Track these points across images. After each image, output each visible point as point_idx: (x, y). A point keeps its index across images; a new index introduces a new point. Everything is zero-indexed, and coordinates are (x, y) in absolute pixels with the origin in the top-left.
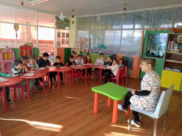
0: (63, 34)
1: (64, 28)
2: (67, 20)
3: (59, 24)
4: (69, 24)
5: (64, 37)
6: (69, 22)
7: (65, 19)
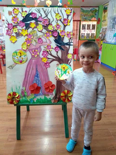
0: (89, 26)
1: (90, 19)
2: (94, 10)
3: (84, 16)
4: (96, 15)
5: (90, 29)
6: (97, 12)
7: (92, 9)
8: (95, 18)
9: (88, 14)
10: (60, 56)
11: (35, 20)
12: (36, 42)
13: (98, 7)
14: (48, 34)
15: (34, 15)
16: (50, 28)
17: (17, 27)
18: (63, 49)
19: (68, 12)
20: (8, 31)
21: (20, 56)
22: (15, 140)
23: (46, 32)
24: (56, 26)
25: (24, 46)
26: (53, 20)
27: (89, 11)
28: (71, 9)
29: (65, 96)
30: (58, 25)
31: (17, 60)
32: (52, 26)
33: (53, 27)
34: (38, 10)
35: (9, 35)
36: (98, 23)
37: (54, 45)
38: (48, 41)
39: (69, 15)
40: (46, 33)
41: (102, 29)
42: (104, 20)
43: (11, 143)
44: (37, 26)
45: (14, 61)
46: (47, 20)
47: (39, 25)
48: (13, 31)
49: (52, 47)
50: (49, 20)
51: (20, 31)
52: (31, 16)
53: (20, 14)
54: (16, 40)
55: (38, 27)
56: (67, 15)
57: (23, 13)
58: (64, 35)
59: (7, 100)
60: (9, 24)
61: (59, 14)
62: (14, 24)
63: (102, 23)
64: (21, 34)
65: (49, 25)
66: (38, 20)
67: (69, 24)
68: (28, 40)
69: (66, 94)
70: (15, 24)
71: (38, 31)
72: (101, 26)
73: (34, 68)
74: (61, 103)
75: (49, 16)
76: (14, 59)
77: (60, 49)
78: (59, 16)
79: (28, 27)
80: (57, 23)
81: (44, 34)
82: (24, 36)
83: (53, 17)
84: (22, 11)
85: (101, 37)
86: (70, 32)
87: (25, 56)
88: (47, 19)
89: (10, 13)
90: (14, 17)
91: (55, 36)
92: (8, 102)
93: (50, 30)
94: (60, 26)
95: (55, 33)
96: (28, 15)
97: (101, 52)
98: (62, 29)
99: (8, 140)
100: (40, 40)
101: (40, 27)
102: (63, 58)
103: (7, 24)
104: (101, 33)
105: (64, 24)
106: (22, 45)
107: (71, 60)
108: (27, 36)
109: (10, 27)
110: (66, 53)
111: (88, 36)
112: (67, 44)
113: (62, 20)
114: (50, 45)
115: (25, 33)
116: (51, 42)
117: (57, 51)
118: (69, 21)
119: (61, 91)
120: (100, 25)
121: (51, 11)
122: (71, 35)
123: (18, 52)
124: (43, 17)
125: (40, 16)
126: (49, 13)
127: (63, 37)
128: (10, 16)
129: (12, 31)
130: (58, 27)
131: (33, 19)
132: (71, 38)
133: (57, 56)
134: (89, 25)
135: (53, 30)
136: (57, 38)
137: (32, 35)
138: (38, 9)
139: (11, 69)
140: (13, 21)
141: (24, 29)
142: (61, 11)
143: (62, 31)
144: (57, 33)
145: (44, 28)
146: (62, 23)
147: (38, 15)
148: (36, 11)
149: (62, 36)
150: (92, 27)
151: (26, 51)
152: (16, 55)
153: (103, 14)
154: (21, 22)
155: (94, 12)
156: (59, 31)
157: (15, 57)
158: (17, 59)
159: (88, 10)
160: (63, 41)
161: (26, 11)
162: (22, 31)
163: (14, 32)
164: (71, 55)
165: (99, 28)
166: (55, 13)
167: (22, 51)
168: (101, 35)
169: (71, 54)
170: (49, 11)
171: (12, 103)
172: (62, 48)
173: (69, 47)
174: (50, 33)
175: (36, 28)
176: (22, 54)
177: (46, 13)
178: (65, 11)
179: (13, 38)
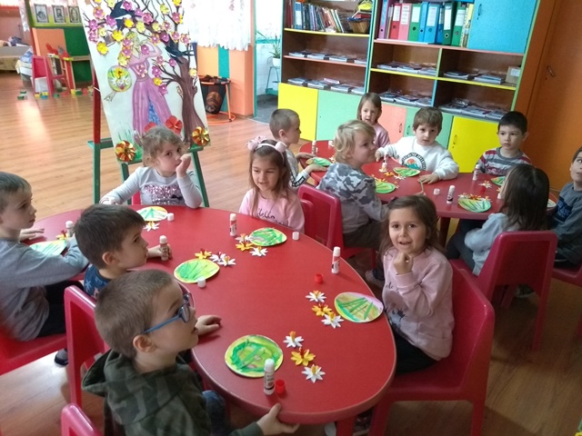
10: (179, 73)
11: (131, 15)
12: (138, 52)
14: (155, 39)
15: (128, 6)
16: (156, 27)
17: (103, 27)
18: (180, 62)
19: (177, 2)
20: (91, 34)
21: (120, 78)
23: (151, 34)
24: (163, 25)
25: (122, 60)
26: (157, 14)
29: (199, 135)
30: (166, 23)
32: (157, 24)
33: (160, 26)
35: (94, 41)
38: (157, 50)
40: (152, 37)
44: (135, 24)
45: (111, 87)
46: (149, 15)
47: (138, 23)
48: (98, 34)
51: (111, 34)
52: (122, 7)
53: (104, 4)
54: (107, 49)
55: (137, 26)
56: (177, 7)
61: (164, 4)
64: (112, 38)
65: (153, 22)
67: (181, 21)
68: (126, 48)
69: (200, 132)
70: (100, 21)
73: (145, 96)
75: (150, 7)
76: (110, 84)
77: (177, 62)
78: (164, 8)
80: (164, 20)
82: (119, 43)
83: (156, 9)
86: (186, 35)
87: (127, 77)
88: (149, 12)
90: (96, 9)
91: (166, 41)
92: (119, 159)
93: (156, 30)
94: (169, 24)
95: (165, 36)
96: (117, 6)
98: (173, 29)
101: (141, 27)
102: (184, 77)
103: (86, 20)
105: (174, 21)
106: (118, 58)
107: (195, 78)
109: (93, 26)
110: (186, 69)
111: (60, 15)
112: (184, 53)
113: (171, 15)
115: (119, 36)
116: (160, 51)
117: (173, 65)
118: (181, 16)
119: (192, 129)
123: (115, 71)
124: (141, 9)
125: (137, 7)
126: (149, 2)
131: (126, 12)
132: (188, 44)
133: (173, 73)
135: (161, 31)
136: (169, 45)
137: (130, 39)
139: (110, 101)
140: (96, 16)
143: (174, 33)
144: (168, 37)
145: (147, 29)
146: (172, 19)
147: (134, 6)
149: (176, 40)
151: (126, 68)
152: (112, 76)
154: (109, 17)
156: (169, 32)
157: (113, 81)
158: (115, 83)
160: (177, 49)
163: (101, 34)
166: (159, 4)
167: (121, 68)
169: (194, 69)
172: (180, 60)
173: (189, 58)
174: (158, 36)
176: (122, 73)
177: (145, 3)
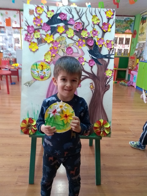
0: (121, 40)
1: (123, 31)
2: (129, 20)
3: (116, 27)
4: (131, 26)
5: (122, 43)
6: (132, 22)
7: (126, 19)
8: (130, 29)
9: (122, 25)
10: (95, 72)
11: (64, 23)
12: (63, 52)
13: (135, 16)
14: (81, 43)
15: (63, 17)
16: (84, 34)
17: (39, 31)
18: (99, 64)
19: (110, 14)
20: (27, 35)
21: (42, 70)
22: (26, 184)
23: (78, 39)
24: (92, 32)
25: (47, 57)
26: (88, 24)
27: (123, 21)
28: (113, 10)
29: (100, 127)
30: (95, 31)
31: (37, 75)
32: (86, 31)
33: (88, 33)
34: (69, 10)
35: (28, 41)
36: (133, 37)
37: (87, 57)
38: (80, 52)
39: (110, 18)
40: (78, 41)
41: (138, 44)
42: (142, 33)
43: (21, 188)
44: (66, 31)
45: (33, 76)
46: (80, 24)
47: (69, 30)
48: (34, 36)
49: (85, 59)
50: (83, 24)
51: (44, 37)
52: (59, 17)
53: (44, 14)
54: (37, 47)
55: (68, 32)
56: (108, 19)
57: (49, 13)
58: (102, 45)
59: (20, 129)
60: (28, 27)
61: (96, 16)
62: (35, 27)
63: (139, 36)
64: (44, 40)
65: (82, 30)
66: (68, 23)
67: (109, 30)
68: (54, 48)
69: (102, 124)
70: (38, 27)
71: (67, 38)
72: (137, 40)
74: (94, 136)
75: (84, 19)
76: (33, 74)
77: (96, 63)
78: (96, 19)
79: (54, 31)
80: (93, 28)
81: (75, 42)
82: (49, 44)
83: (88, 19)
84: (48, 11)
85: (136, 54)
86: (111, 41)
87: (48, 70)
88: (81, 22)
89: (31, 12)
90: (37, 18)
91: (91, 45)
92: (21, 131)
93: (84, 36)
94: (97, 32)
95: (90, 41)
96: (55, 16)
97: (137, 73)
98: (100, 36)
99: (17, 183)
100: (70, 50)
101: (71, 33)
102: (100, 76)
103: (26, 26)
104: (136, 50)
105: (102, 30)
106: (45, 55)
107: (110, 78)
108: (53, 44)
109: (30, 30)
110: (103, 69)
111: (120, 52)
112: (105, 56)
113: (101, 25)
114: (83, 56)
115: (50, 39)
116: (83, 53)
117: (92, 65)
118: (110, 26)
119: (95, 120)
120: (135, 38)
121: (87, 12)
122: (112, 44)
123: (39, 65)
124: (75, 19)
125: (72, 18)
126: (83, 14)
127: (101, 48)
128: (31, 16)
129: (32, 36)
130: (94, 33)
131: (61, 21)
132: (111, 49)
133: (90, 72)
134: (121, 38)
135: (88, 37)
136: (93, 49)
137: (59, 42)
138: (69, 8)
139: (29, 86)
140: (35, 23)
141: (49, 34)
142: (100, 13)
143: (100, 39)
144: (93, 42)
145: (76, 35)
146: (101, 28)
147: (69, 17)
148: (67, 11)
149: (100, 45)
150: (126, 41)
151: (49, 63)
152: (36, 68)
153: (141, 26)
154: (45, 24)
155: (129, 22)
156: (95, 38)
157: (35, 71)
158: (37, 73)
159: (122, 19)
160: (100, 53)
161: (53, 11)
162: (46, 37)
163: (36, 37)
164: (111, 72)
165: (135, 43)
166: (92, 15)
167: (45, 63)
168: (136, 52)
169: (111, 70)
170: (84, 11)
171: (26, 132)
172: (99, 62)
173: (109, 61)
174: (84, 41)
175: (65, 33)
176: (45, 67)
177: (79, 15)
178: (106, 12)
179: (33, 45)
